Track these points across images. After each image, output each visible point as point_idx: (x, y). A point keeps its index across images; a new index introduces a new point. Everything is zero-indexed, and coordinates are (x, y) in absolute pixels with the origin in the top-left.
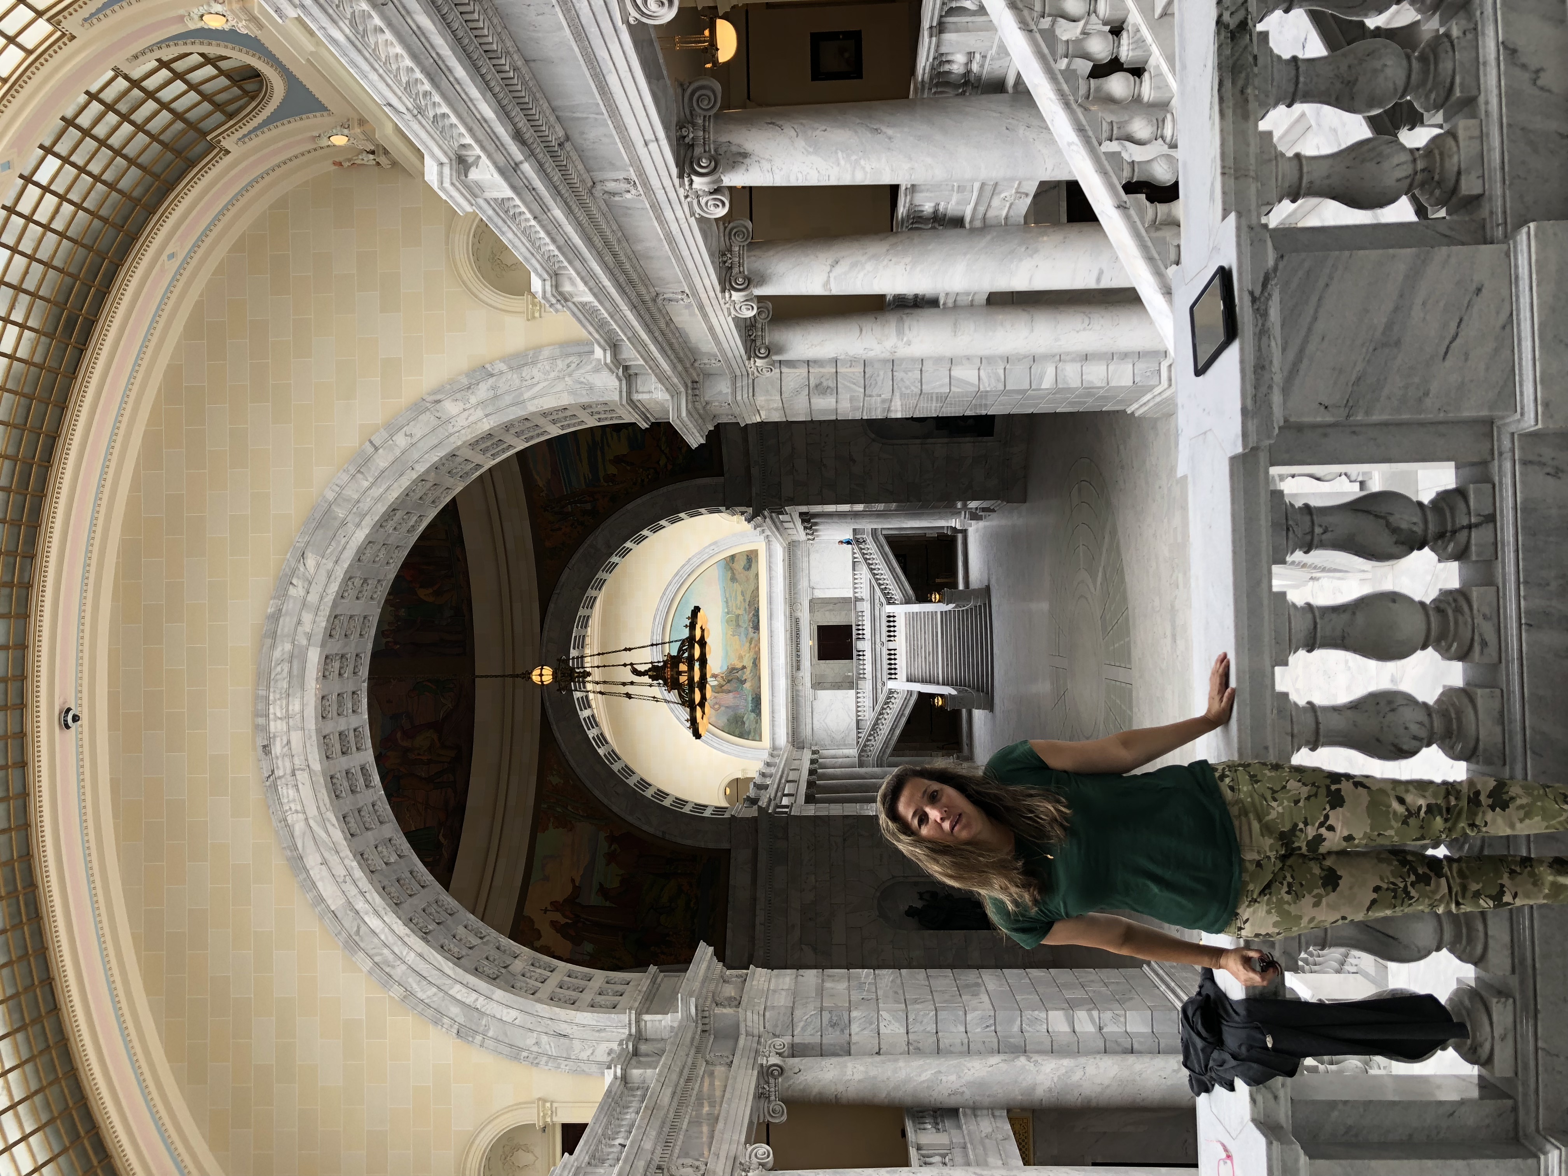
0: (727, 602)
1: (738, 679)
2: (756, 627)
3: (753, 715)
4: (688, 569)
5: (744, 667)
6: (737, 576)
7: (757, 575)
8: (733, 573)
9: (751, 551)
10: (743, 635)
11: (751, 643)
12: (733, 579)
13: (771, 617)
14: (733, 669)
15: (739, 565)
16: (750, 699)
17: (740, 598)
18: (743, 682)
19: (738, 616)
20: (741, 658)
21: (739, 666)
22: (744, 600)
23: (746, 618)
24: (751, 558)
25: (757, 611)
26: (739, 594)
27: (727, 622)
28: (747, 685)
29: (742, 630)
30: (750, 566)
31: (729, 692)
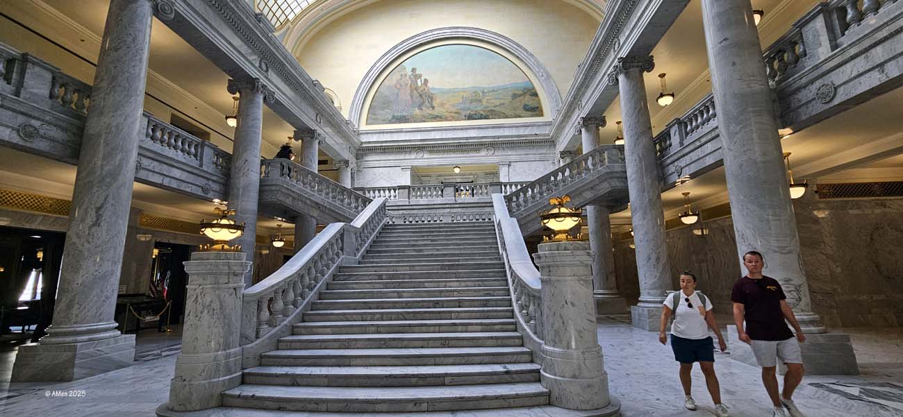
0: (493, 91)
1: (423, 103)
2: (470, 117)
3: (390, 117)
4: (523, 55)
5: (433, 108)
6: (518, 99)
7: (520, 117)
8: (520, 96)
9: (542, 111)
10: (462, 106)
11: (456, 113)
12: (515, 96)
13: (479, 128)
14: (432, 98)
15: (528, 100)
16: (405, 114)
17: (498, 102)
18: (420, 107)
19: (480, 101)
20: (442, 105)
21: (435, 104)
22: (496, 106)
23: (479, 108)
24: (536, 110)
25: (486, 118)
26: (502, 101)
27: (475, 92)
28: (417, 111)
29: (468, 105)
30: (528, 110)
31: (412, 96)
